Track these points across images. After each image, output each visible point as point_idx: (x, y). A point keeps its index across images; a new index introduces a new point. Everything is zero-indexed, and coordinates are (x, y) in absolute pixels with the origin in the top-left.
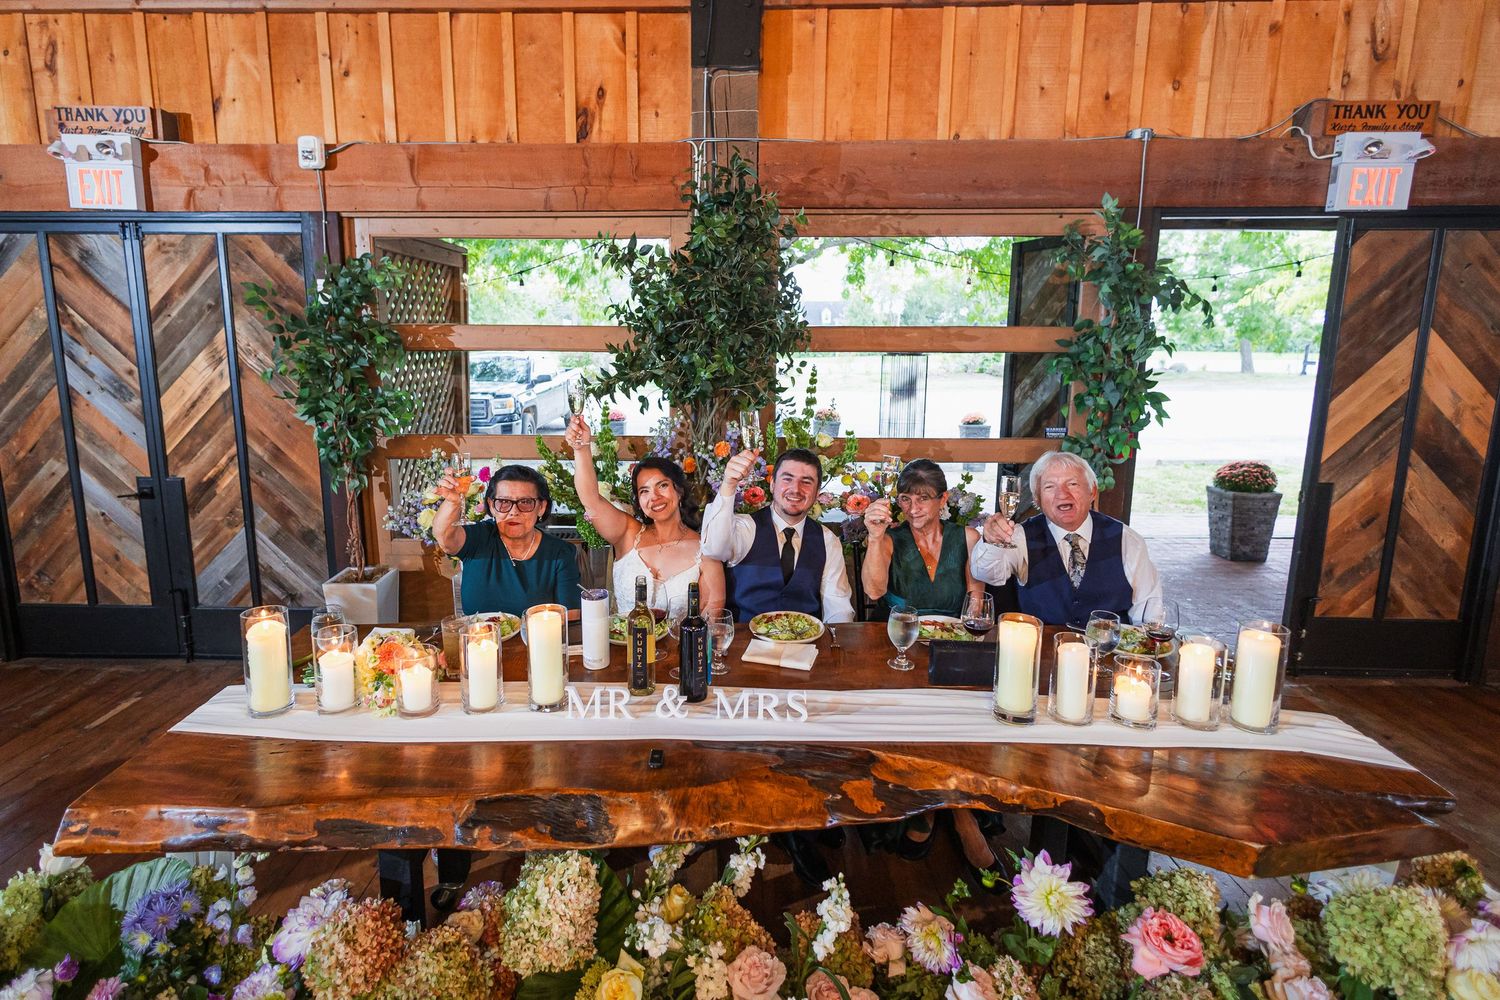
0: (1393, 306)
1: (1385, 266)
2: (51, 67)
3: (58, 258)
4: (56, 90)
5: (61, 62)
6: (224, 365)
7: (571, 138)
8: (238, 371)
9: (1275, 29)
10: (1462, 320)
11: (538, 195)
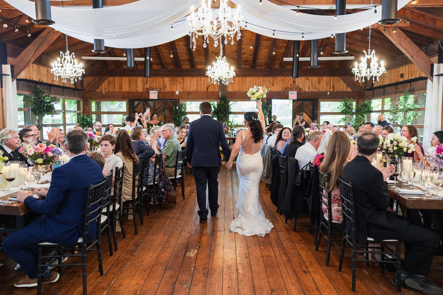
0: (299, 110)
1: (298, 105)
2: (147, 83)
3: (145, 104)
4: (147, 85)
5: (148, 83)
6: (164, 117)
7: (206, 91)
8: (165, 117)
9: (283, 80)
10: (307, 111)
11: (202, 97)
